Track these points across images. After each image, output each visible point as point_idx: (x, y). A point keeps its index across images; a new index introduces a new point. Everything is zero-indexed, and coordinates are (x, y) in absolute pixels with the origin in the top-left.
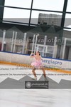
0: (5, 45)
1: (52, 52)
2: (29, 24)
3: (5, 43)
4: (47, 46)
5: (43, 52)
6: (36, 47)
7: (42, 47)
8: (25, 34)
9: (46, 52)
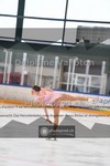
0: (26, 76)
1: (99, 85)
2: (63, 42)
3: (26, 73)
4: (90, 76)
6: (74, 78)
7: (84, 78)
8: (57, 58)
9: (90, 85)
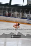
2: (23, 5)
5: (29, 17)
6: (26, 15)
8: (21, 9)
